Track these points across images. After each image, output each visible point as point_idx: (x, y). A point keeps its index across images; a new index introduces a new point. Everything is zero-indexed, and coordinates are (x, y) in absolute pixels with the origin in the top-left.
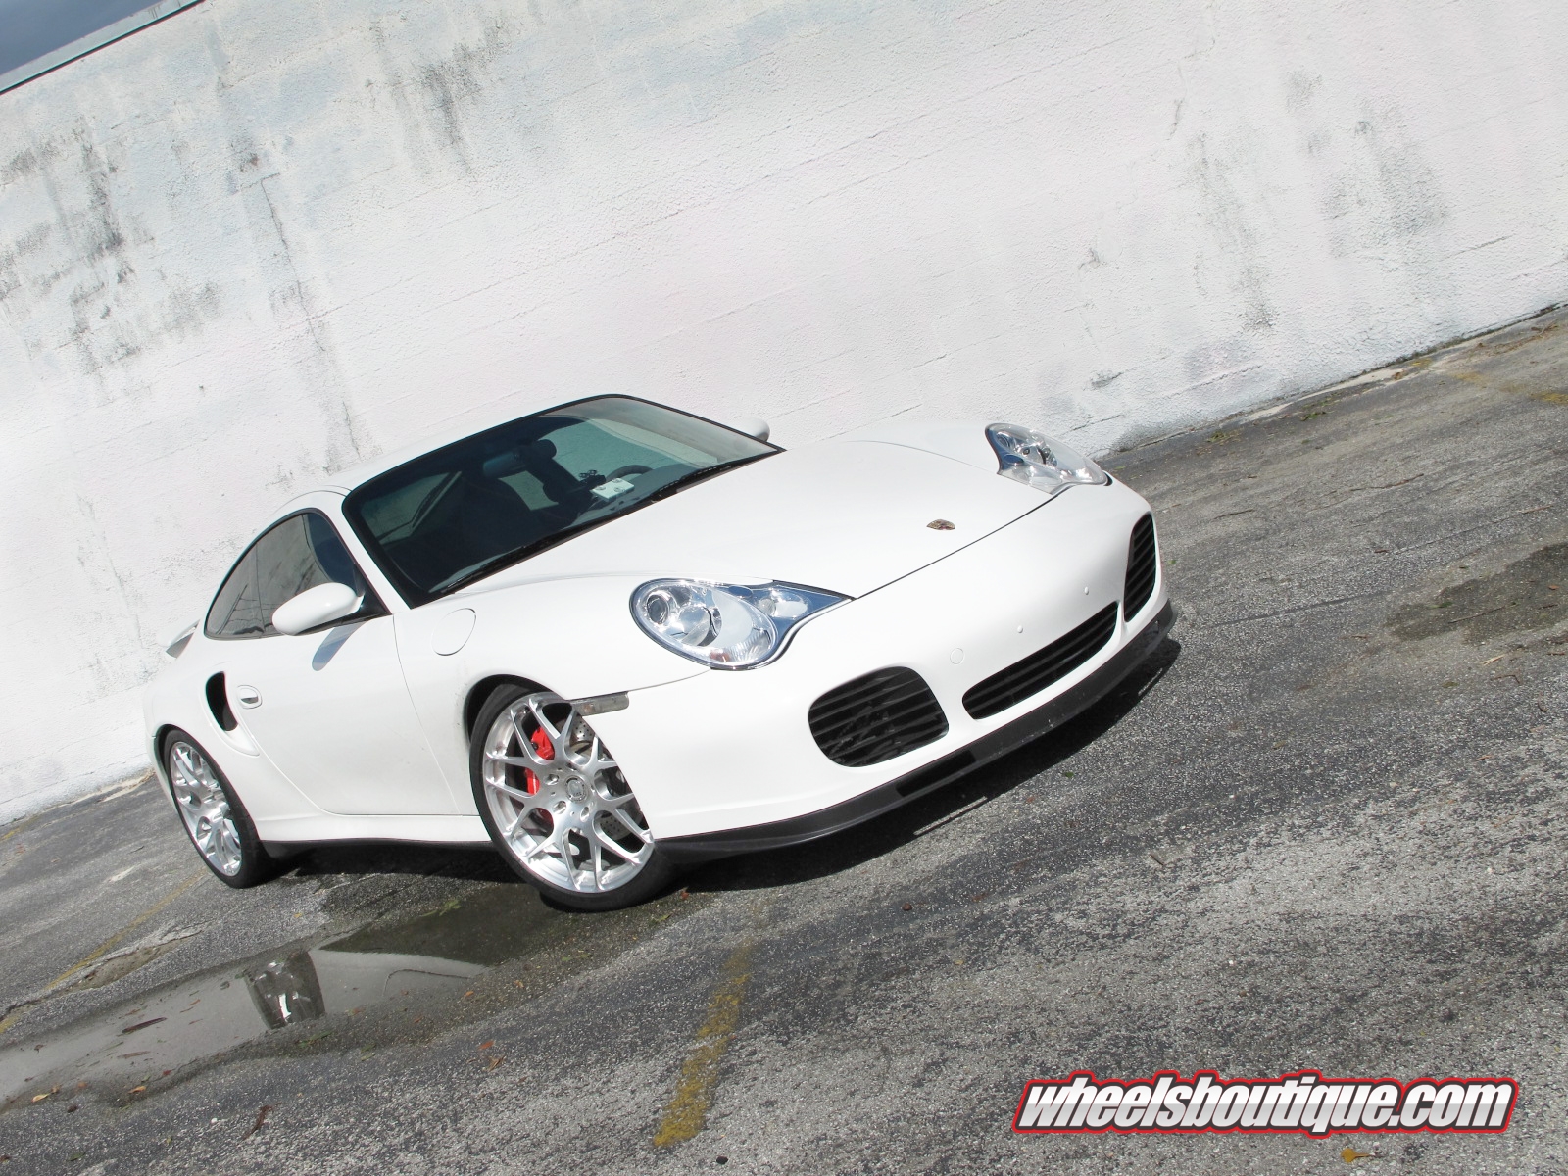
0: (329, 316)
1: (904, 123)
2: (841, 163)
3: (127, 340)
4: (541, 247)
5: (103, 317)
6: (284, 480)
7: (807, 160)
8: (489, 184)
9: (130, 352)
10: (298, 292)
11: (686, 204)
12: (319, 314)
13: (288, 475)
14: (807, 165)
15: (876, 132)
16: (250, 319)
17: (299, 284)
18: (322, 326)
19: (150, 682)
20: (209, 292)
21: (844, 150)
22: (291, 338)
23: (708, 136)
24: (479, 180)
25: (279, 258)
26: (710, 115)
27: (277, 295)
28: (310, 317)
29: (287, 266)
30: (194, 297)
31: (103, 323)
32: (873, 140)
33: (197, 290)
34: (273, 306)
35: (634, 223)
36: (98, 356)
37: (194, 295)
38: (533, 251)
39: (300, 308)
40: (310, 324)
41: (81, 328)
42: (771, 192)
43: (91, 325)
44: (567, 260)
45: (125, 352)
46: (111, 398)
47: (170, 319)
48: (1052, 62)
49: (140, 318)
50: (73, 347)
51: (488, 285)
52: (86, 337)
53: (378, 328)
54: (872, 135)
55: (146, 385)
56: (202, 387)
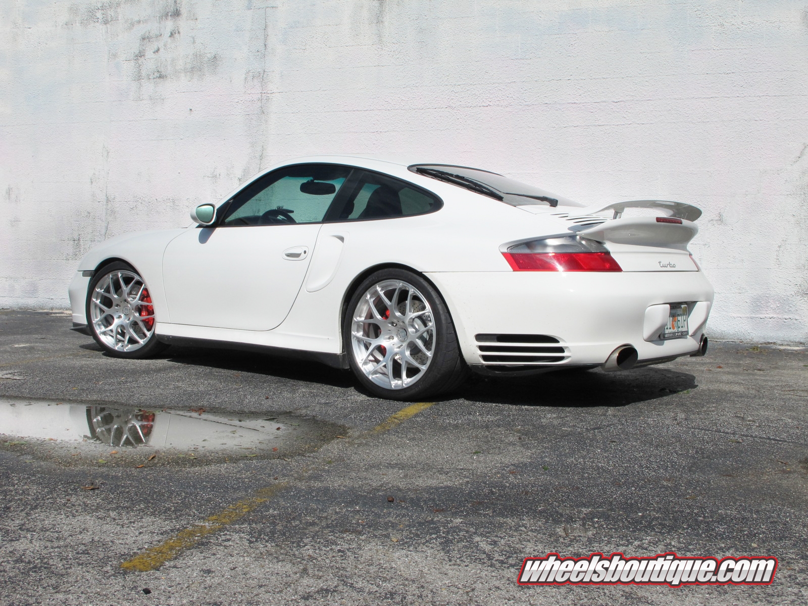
0: (273, 95)
1: (637, 101)
2: (592, 111)
3: (162, 69)
4: (404, 98)
5: (154, 52)
6: (215, 176)
7: (573, 102)
8: (389, 53)
9: (161, 77)
10: (261, 76)
11: (494, 103)
12: (268, 92)
13: (218, 175)
14: (572, 105)
15: (619, 100)
16: (231, 81)
17: (264, 71)
18: (268, 99)
20: (215, 60)
21: (596, 104)
22: (248, 100)
23: (521, 69)
24: (384, 48)
25: (259, 54)
26: (527, 57)
27: (250, 74)
28: (263, 92)
29: (262, 60)
30: (206, 59)
31: (153, 56)
32: (615, 104)
33: (209, 55)
34: (246, 79)
35: (461, 103)
36: (144, 73)
37: (206, 57)
38: (398, 99)
39: (260, 85)
40: (262, 96)
41: (140, 55)
42: (546, 113)
43: (146, 54)
44: (416, 111)
45: (158, 76)
46: (141, 98)
47: (189, 66)
48: (738, 95)
49: (173, 60)
50: (132, 63)
51: (366, 109)
52: (141, 60)
53: (297, 111)
54: (616, 101)
55: (162, 98)
56: (191, 110)
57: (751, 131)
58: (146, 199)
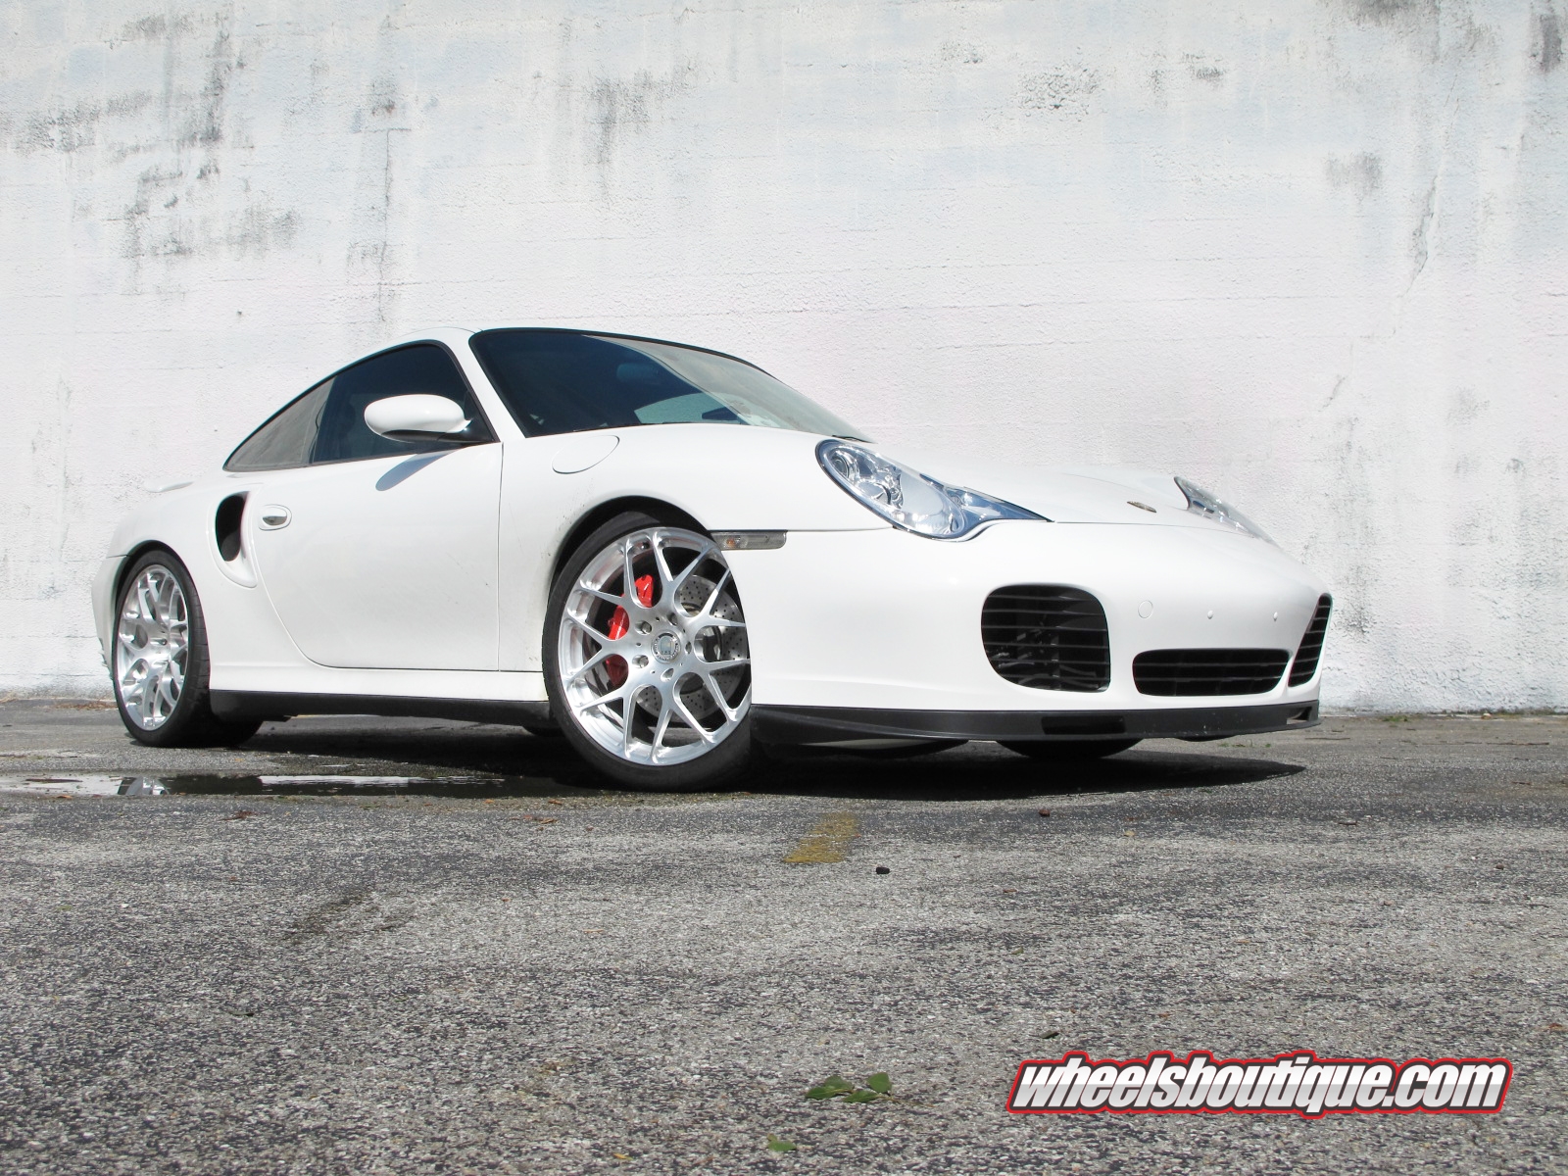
0: (403, 288)
1: (1062, 303)
2: (985, 320)
3: (182, 238)
4: (649, 296)
5: (167, 206)
7: (952, 305)
8: (620, 216)
9: (179, 251)
10: (380, 253)
11: (814, 306)
12: (394, 282)
14: (950, 310)
15: (1030, 303)
16: (320, 262)
17: (386, 245)
18: (392, 295)
20: (288, 223)
21: (992, 308)
22: (354, 296)
23: (860, 247)
24: (612, 208)
25: (375, 212)
26: (870, 227)
27: (357, 248)
28: (383, 282)
29: (380, 224)
30: (271, 220)
31: (165, 212)
32: (1025, 309)
33: (277, 214)
34: (349, 257)
35: (753, 306)
36: (145, 244)
37: (271, 217)
38: (640, 297)
39: (376, 269)
40: (380, 289)
41: (139, 209)
42: (904, 324)
43: (150, 209)
44: (671, 318)
45: (175, 249)
46: (139, 290)
47: (236, 233)
48: (1229, 296)
49: (205, 221)
50: (122, 225)
51: (580, 315)
52: (140, 220)
53: (449, 318)
54: (1025, 304)
55: (183, 290)
56: (240, 313)
57: (1251, 355)
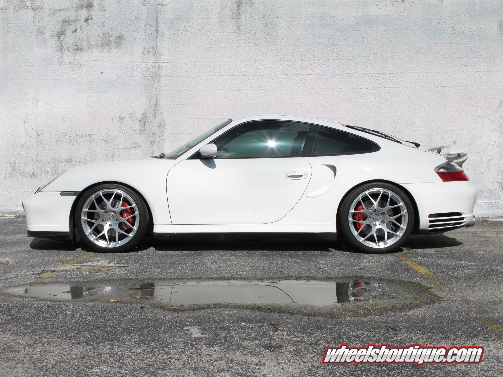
0: (164, 64)
1: (404, 73)
2: (377, 79)
3: (79, 44)
4: (255, 68)
5: (73, 32)
6: (122, 119)
7: (365, 73)
8: (244, 38)
9: (78, 49)
10: (155, 51)
11: (316, 73)
12: (160, 62)
13: (123, 118)
14: (365, 75)
15: (393, 72)
16: (132, 54)
17: (157, 48)
18: (159, 67)
19: (33, 178)
20: (120, 39)
21: (380, 74)
22: (145, 67)
23: (332, 51)
24: (241, 35)
25: (152, 36)
26: (336, 44)
27: (146, 49)
28: (156, 62)
29: (155, 40)
30: (113, 38)
31: (72, 34)
32: (391, 75)
33: (115, 36)
34: (143, 52)
35: (293, 72)
36: (65, 46)
37: (113, 37)
38: (252, 69)
39: (153, 57)
40: (155, 64)
41: (62, 33)
42: (348, 80)
43: (67, 33)
44: (263, 76)
45: (76, 48)
46: (63, 64)
47: (100, 42)
48: (463, 71)
49: (88, 38)
50: (56, 39)
51: (230, 75)
52: (62, 37)
53: (181, 75)
54: (391, 73)
55: (80, 64)
56: (102, 72)
57: (471, 92)
58: (69, 134)
